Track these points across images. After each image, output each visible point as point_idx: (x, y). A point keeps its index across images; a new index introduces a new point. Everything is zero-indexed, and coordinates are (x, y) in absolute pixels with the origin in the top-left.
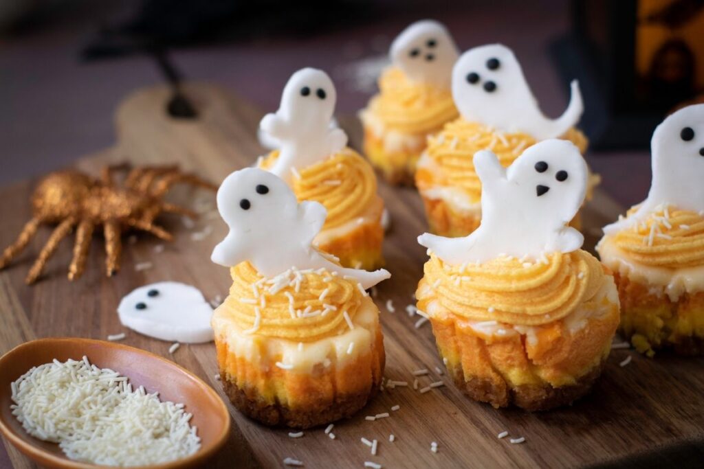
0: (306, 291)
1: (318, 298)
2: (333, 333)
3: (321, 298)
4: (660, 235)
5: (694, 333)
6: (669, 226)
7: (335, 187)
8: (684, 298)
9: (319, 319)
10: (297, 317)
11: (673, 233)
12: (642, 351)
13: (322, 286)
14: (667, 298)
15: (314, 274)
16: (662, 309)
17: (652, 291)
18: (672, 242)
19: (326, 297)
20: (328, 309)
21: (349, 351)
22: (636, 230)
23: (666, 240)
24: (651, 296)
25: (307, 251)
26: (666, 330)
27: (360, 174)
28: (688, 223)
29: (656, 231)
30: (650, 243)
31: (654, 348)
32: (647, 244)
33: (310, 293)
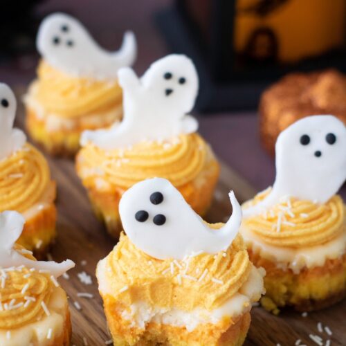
0: (10, 286)
1: (20, 291)
2: (33, 320)
3: (23, 292)
4: (286, 223)
5: (310, 296)
6: (292, 215)
7: (17, 179)
8: (304, 271)
9: (22, 310)
10: (4, 310)
11: (295, 221)
12: (269, 310)
13: (23, 282)
14: (290, 271)
15: (16, 271)
16: (286, 279)
17: (279, 266)
18: (296, 229)
19: (27, 291)
20: (30, 300)
21: (49, 336)
22: (265, 217)
23: (290, 227)
24: (278, 270)
25: (9, 252)
26: (289, 294)
27: (36, 164)
28: (306, 211)
29: (282, 219)
30: (278, 230)
31: (279, 307)
32: (276, 230)
33: (13, 288)
